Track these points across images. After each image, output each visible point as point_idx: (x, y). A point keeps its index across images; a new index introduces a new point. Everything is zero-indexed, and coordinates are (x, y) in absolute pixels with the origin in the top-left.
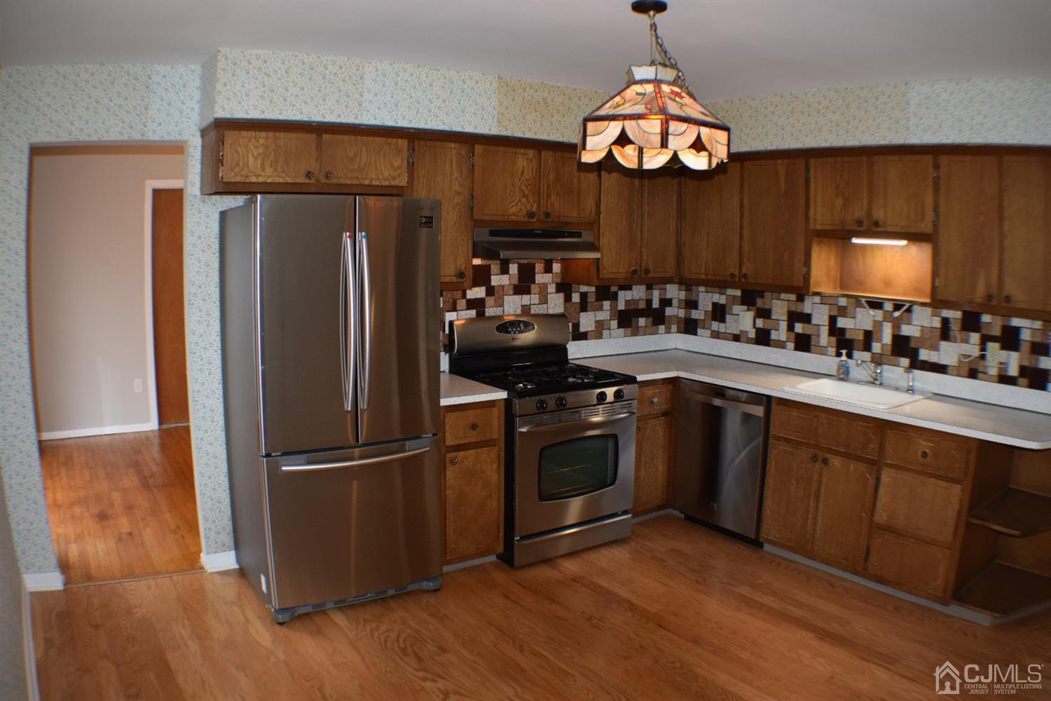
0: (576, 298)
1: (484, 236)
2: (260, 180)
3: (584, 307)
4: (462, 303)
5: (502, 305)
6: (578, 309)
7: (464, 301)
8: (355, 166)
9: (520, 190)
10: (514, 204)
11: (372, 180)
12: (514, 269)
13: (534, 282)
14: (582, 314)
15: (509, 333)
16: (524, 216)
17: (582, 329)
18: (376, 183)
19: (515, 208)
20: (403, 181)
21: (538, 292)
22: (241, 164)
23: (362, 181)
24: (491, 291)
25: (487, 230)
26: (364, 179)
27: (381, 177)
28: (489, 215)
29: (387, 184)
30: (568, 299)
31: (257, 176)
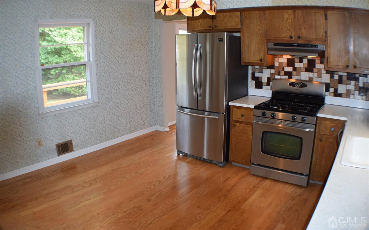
0: (336, 77)
1: (271, 45)
2: (198, 29)
3: (340, 81)
4: (282, 73)
5: (300, 75)
6: (337, 82)
7: (283, 72)
8: (224, 23)
9: (286, 27)
10: (283, 33)
11: (229, 27)
12: (305, 61)
13: (315, 67)
14: (339, 85)
15: (295, 86)
16: (288, 38)
17: (339, 92)
18: (231, 28)
19: (284, 34)
20: (239, 27)
21: (317, 72)
22: (193, 25)
23: (226, 27)
24: (295, 69)
25: (273, 44)
26: (227, 27)
27: (232, 26)
28: (273, 37)
29: (234, 28)
30: (332, 77)
31: (197, 28)
